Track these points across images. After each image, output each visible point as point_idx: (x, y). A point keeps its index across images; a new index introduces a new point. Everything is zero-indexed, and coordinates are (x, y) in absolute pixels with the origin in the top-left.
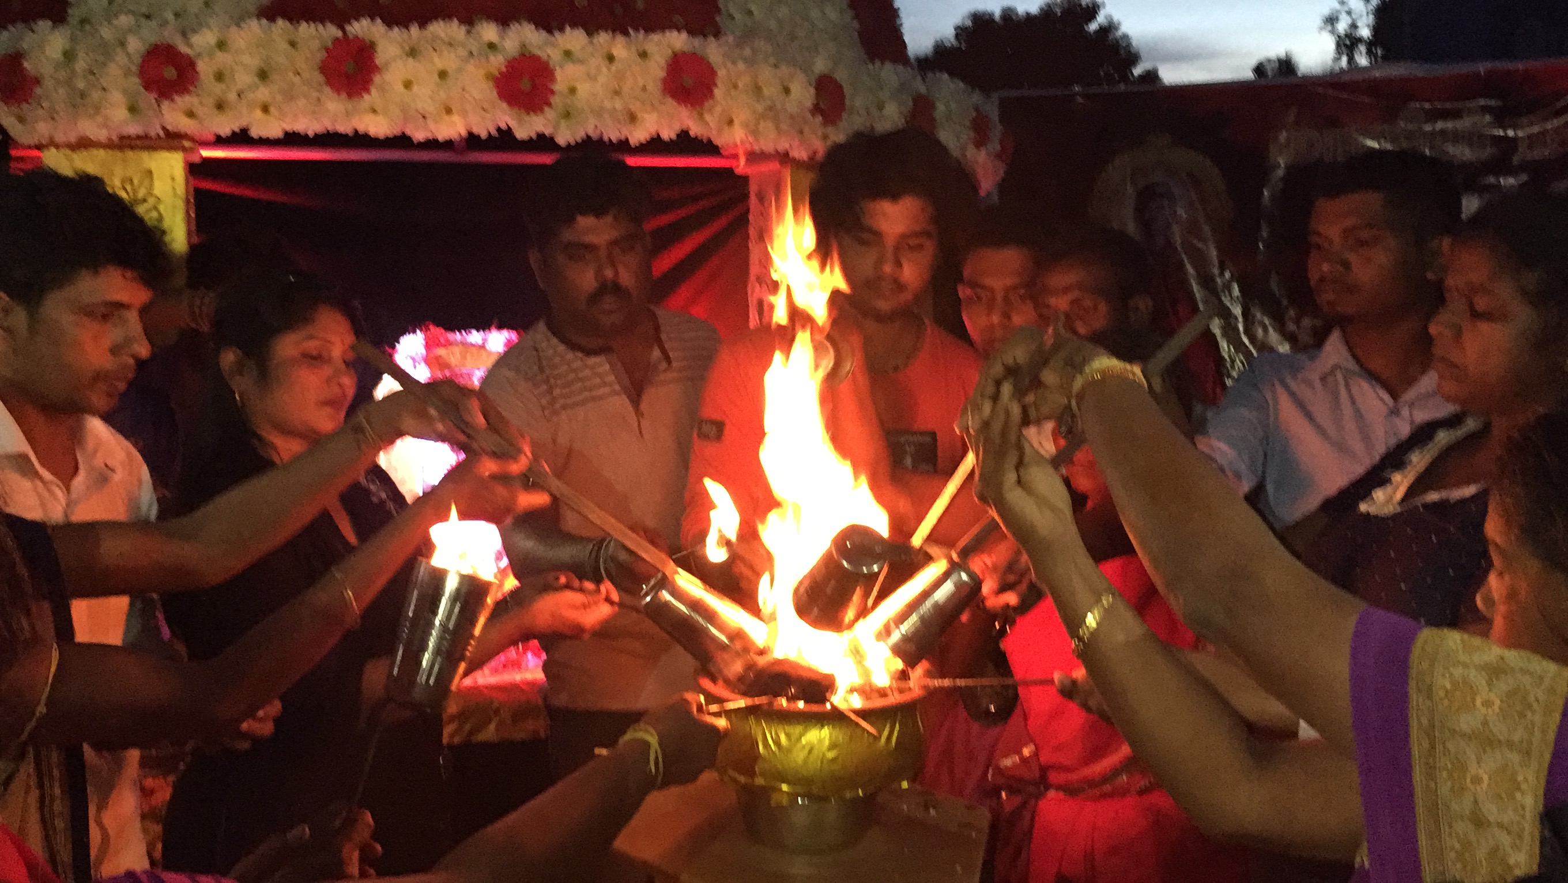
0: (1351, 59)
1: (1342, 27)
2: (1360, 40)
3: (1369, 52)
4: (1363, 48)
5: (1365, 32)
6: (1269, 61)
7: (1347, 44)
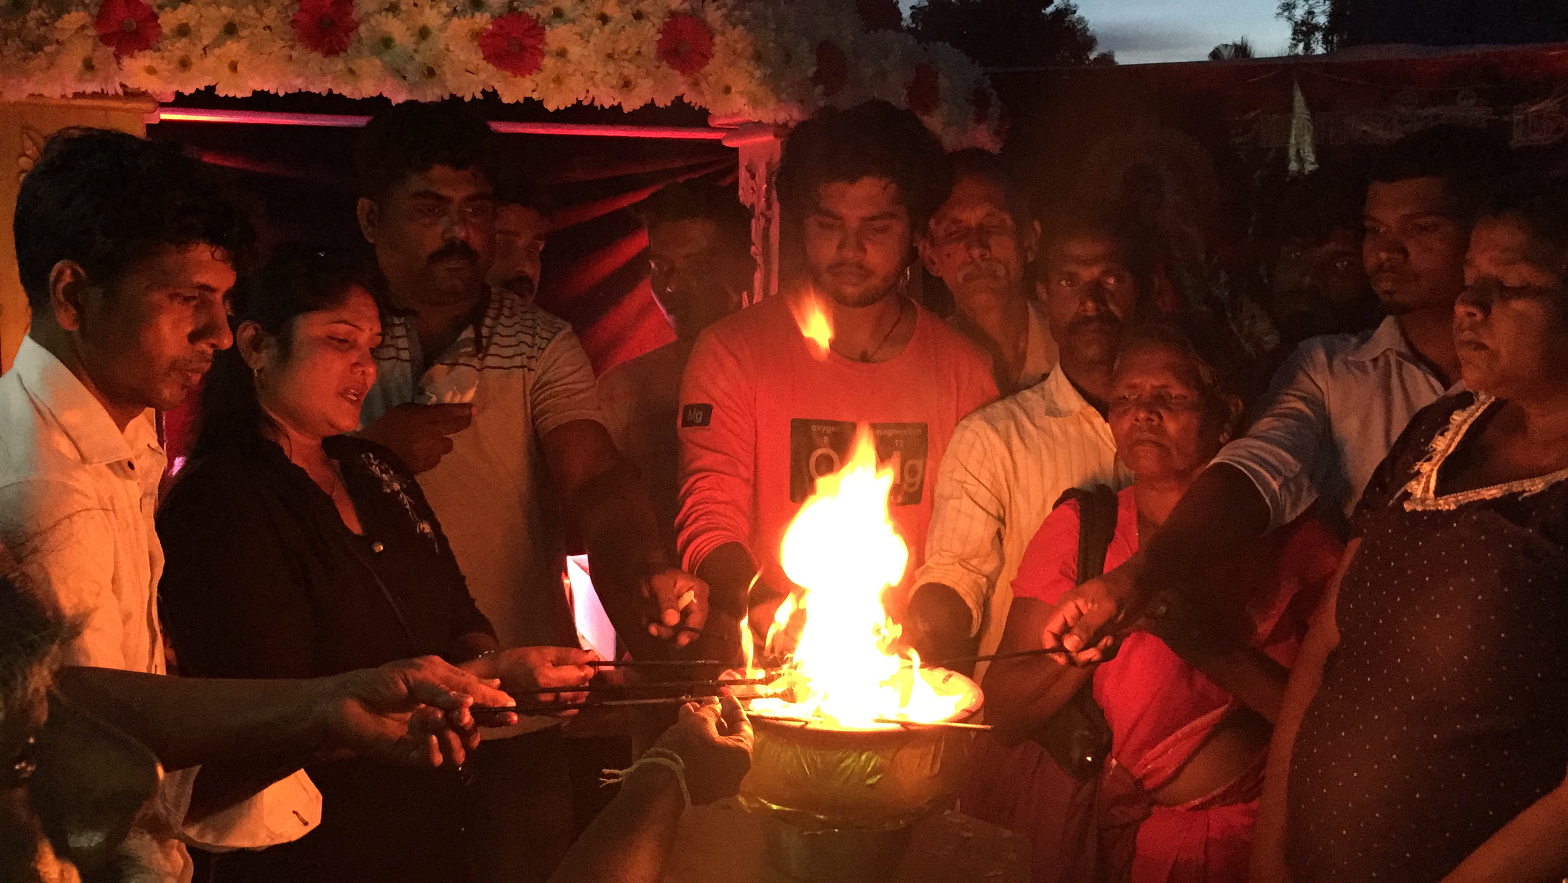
0: (1307, 47)
1: (1299, 13)
2: (1316, 28)
3: (1326, 41)
4: (1319, 36)
5: (1322, 20)
6: (1226, 46)
7: (1304, 30)
